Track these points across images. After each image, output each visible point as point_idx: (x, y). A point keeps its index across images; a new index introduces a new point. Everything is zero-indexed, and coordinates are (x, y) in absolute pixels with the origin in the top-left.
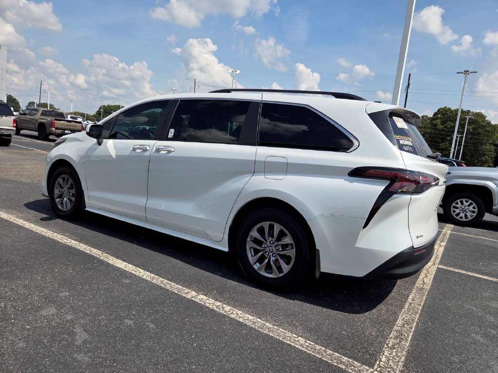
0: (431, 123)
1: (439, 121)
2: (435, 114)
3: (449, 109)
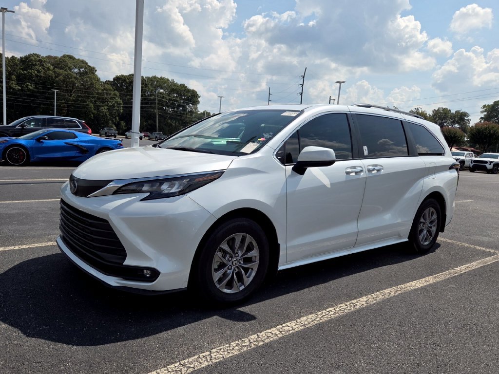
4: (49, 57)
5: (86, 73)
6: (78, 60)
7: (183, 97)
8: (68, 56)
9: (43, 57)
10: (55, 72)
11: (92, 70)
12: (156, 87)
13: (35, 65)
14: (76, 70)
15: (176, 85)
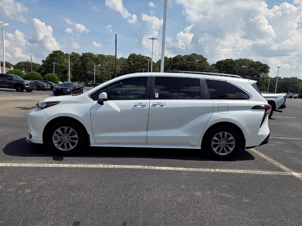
0: (128, 62)
1: (131, 61)
2: (129, 57)
3: (135, 54)
4: (185, 56)
5: (201, 62)
6: (199, 55)
7: (258, 69)
8: (193, 54)
9: (182, 56)
10: (187, 63)
11: (205, 60)
12: (241, 65)
13: (179, 60)
14: (197, 61)
15: (253, 62)
